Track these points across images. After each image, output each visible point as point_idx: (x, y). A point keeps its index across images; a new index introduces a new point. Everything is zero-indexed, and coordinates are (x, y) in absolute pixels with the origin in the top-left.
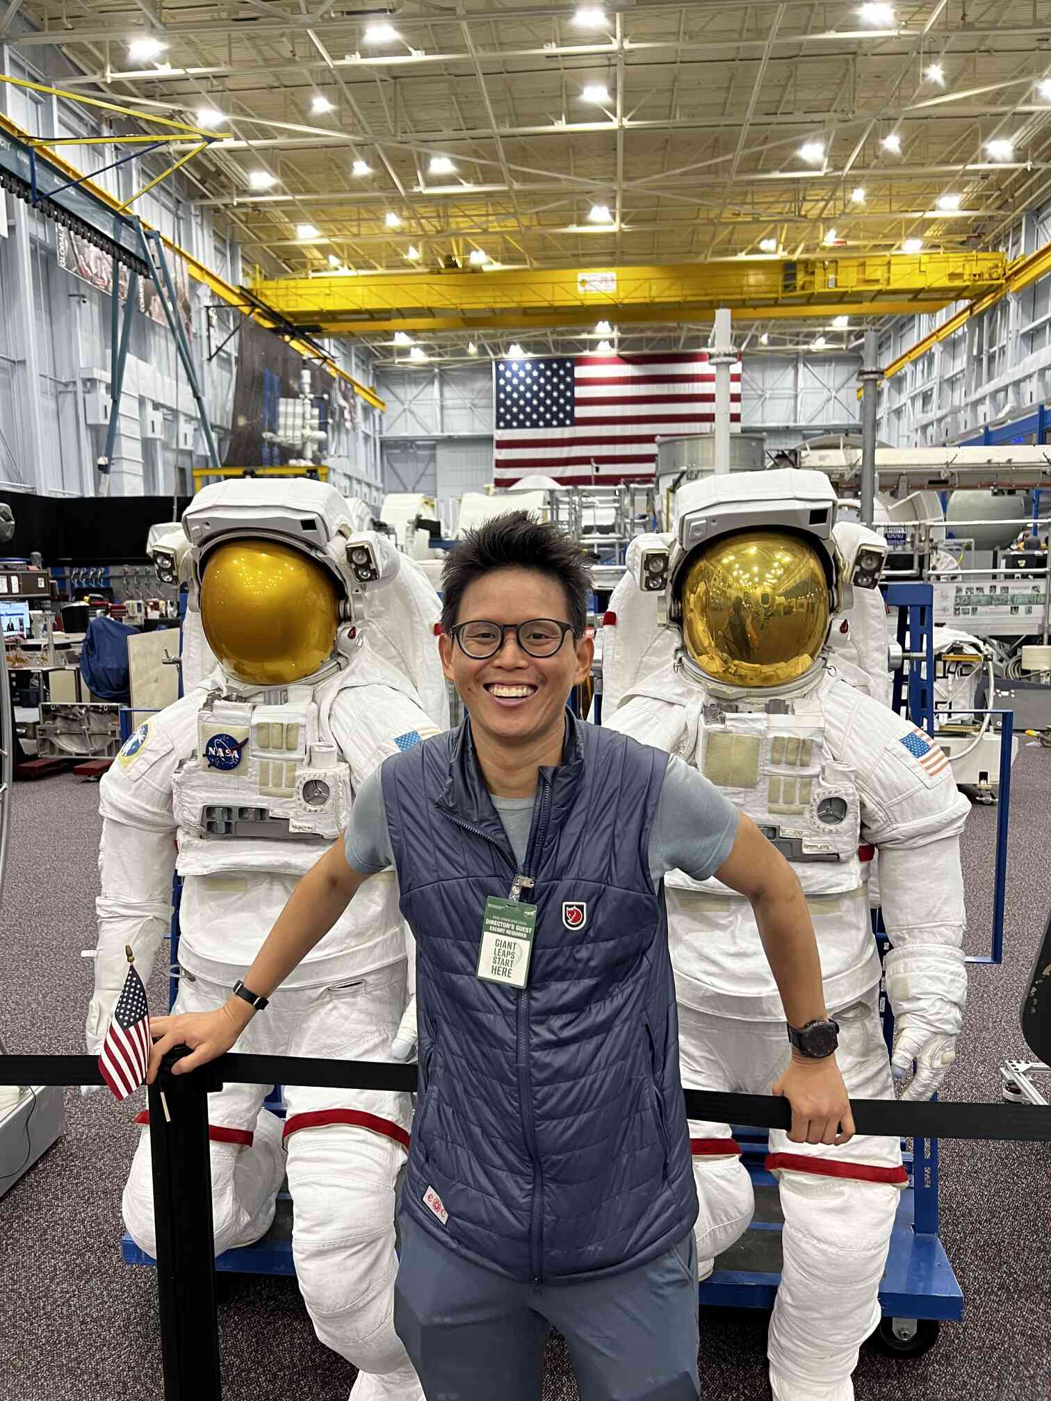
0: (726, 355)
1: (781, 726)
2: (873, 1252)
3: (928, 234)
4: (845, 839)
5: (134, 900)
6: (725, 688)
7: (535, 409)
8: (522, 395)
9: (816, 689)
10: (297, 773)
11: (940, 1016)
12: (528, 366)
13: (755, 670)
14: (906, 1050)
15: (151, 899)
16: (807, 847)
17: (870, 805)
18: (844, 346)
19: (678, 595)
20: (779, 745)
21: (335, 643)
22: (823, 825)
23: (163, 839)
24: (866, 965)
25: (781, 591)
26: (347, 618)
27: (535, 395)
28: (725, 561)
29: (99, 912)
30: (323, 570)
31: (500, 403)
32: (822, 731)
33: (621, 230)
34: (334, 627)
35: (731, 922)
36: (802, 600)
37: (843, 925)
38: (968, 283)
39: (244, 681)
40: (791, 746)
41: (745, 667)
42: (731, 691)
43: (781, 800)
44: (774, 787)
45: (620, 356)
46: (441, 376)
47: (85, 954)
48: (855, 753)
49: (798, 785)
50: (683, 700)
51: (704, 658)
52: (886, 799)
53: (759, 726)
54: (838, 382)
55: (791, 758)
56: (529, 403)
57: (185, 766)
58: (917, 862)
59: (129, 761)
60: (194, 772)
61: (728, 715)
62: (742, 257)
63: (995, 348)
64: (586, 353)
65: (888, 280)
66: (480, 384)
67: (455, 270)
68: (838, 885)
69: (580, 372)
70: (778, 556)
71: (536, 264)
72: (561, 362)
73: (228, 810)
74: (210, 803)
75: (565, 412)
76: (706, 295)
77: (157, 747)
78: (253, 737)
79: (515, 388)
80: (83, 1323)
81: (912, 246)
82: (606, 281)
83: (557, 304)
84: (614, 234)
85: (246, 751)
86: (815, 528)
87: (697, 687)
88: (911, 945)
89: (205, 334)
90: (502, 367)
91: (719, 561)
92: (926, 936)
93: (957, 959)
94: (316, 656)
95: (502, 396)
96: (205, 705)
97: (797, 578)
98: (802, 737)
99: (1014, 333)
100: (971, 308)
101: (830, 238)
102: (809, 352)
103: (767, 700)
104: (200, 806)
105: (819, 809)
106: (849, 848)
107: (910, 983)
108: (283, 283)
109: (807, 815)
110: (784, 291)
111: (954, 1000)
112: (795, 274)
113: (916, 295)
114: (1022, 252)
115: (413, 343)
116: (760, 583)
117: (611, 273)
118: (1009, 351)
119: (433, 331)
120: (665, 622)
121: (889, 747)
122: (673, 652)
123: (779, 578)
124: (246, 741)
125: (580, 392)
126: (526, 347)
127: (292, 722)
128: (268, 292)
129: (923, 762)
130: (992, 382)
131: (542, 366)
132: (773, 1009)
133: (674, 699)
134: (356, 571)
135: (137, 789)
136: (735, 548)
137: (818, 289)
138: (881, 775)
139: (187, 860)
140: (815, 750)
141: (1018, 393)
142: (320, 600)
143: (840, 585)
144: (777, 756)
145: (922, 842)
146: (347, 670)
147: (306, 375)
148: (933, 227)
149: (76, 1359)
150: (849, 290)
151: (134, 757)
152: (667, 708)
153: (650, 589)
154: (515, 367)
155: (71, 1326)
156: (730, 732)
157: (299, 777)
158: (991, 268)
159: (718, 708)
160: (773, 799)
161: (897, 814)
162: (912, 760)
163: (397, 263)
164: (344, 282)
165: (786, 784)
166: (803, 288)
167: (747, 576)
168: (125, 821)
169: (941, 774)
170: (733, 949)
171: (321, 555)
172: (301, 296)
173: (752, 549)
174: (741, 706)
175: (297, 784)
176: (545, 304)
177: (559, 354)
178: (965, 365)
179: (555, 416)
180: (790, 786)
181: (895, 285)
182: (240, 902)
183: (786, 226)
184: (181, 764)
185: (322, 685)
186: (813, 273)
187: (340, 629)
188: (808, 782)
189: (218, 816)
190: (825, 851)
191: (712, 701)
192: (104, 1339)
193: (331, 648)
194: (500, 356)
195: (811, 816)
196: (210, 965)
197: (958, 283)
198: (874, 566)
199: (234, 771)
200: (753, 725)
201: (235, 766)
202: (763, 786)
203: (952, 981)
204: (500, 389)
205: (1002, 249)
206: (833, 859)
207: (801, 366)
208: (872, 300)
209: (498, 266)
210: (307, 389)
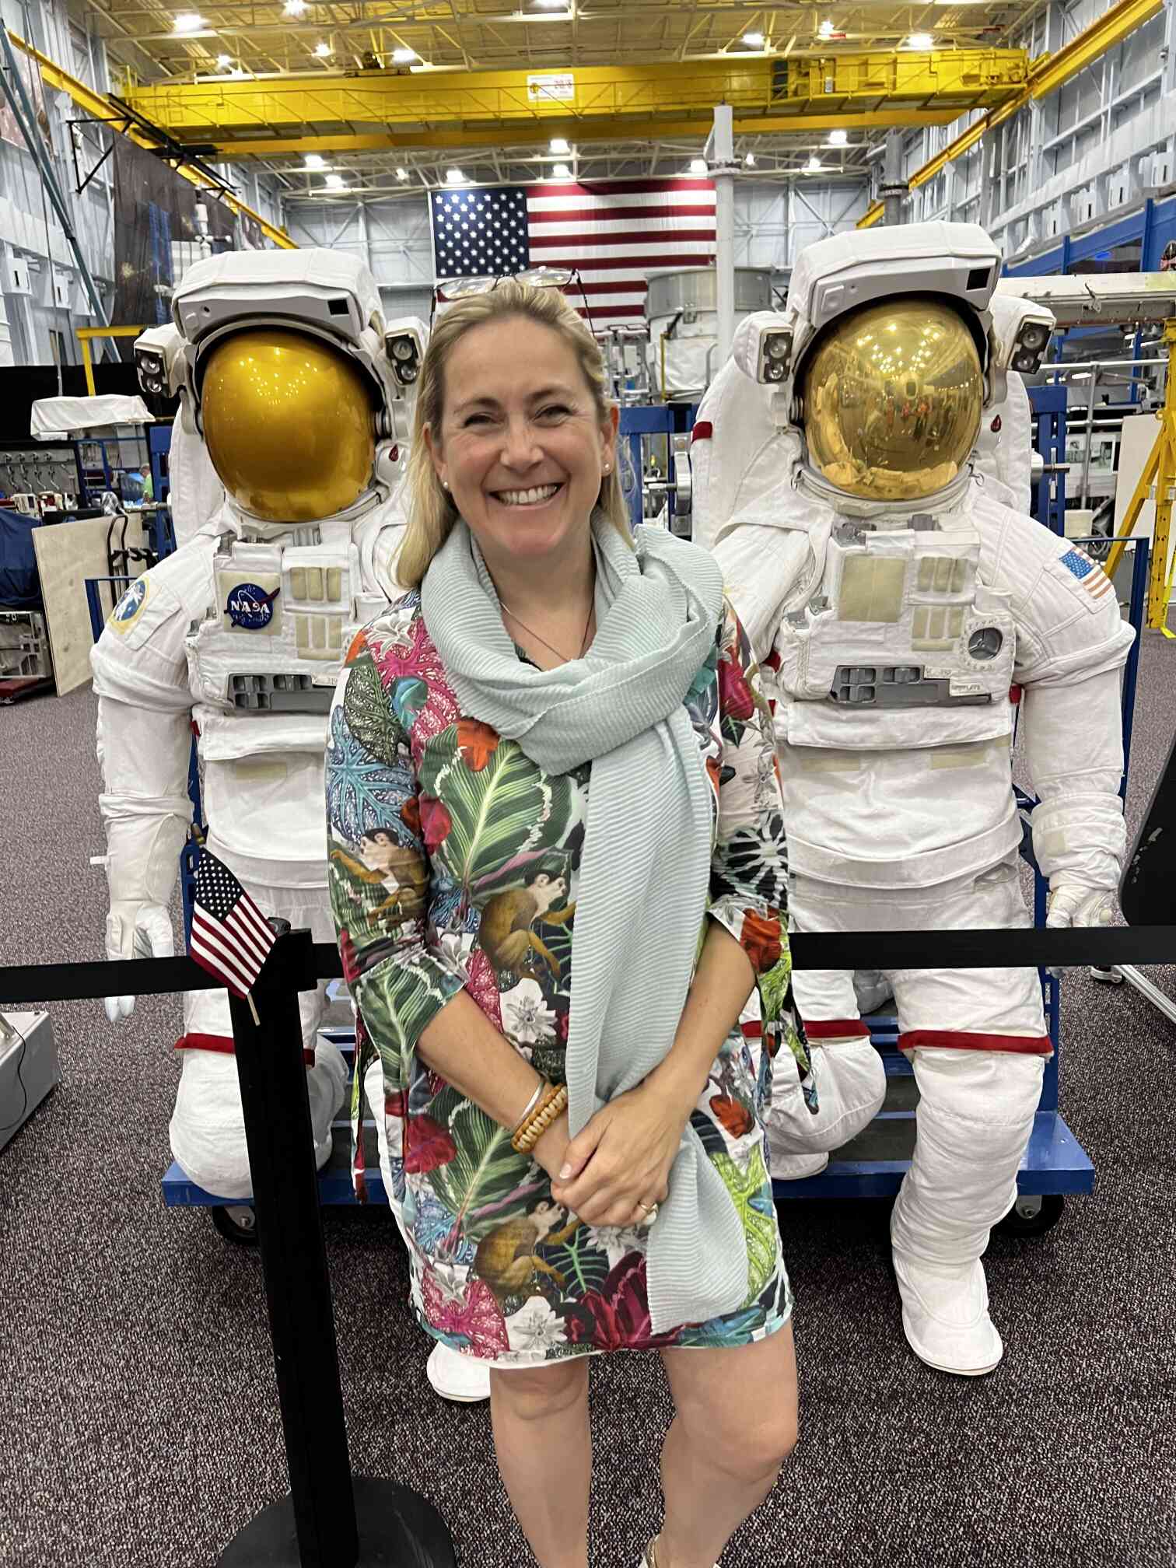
0: (729, 165)
1: (931, 545)
2: (1019, 1127)
3: (939, 25)
4: (1000, 676)
5: (146, 795)
6: (858, 503)
7: (482, 252)
8: (465, 235)
9: (961, 502)
10: (343, 630)
11: (1100, 870)
12: (471, 198)
13: (896, 478)
14: (1065, 909)
15: (167, 793)
16: (957, 687)
17: (1026, 637)
18: (841, 169)
19: (801, 390)
20: (928, 567)
21: (373, 467)
22: (974, 661)
23: (175, 721)
24: (1009, 823)
25: (929, 378)
26: (386, 435)
27: (482, 234)
28: (860, 343)
29: (105, 811)
30: (355, 369)
31: (440, 245)
32: (977, 548)
33: (577, 18)
34: (372, 446)
35: (863, 781)
36: (953, 391)
37: (990, 779)
38: (985, 87)
39: (263, 519)
40: (942, 568)
41: (884, 476)
42: (867, 507)
43: (927, 635)
44: (919, 620)
45: (580, 184)
46: (366, 211)
47: (94, 860)
48: (1009, 575)
49: (947, 614)
50: (805, 525)
51: (833, 467)
52: (1043, 628)
53: (906, 545)
54: (835, 215)
55: (941, 582)
56: (474, 244)
57: (202, 627)
58: (1077, 699)
59: (127, 626)
60: (214, 633)
61: (869, 534)
62: (723, 54)
63: (1014, 169)
64: (540, 181)
65: (894, 83)
66: (413, 221)
67: (377, 72)
68: (990, 730)
69: (534, 205)
70: (926, 332)
71: (475, 65)
72: (511, 191)
73: (260, 679)
74: (237, 671)
75: (518, 255)
76: (682, 103)
77: (161, 606)
78: (286, 586)
79: (457, 226)
80: (123, 1273)
81: (920, 41)
82: (562, 85)
83: (504, 116)
84: (568, 23)
85: (278, 604)
86: (971, 295)
87: (822, 505)
88: (1067, 795)
89: (70, 158)
90: (439, 200)
91: (854, 342)
92: (1082, 784)
93: (1116, 807)
94: (350, 486)
95: (442, 236)
96: (220, 549)
97: (949, 361)
98: (954, 557)
99: (1036, 149)
100: (987, 118)
101: (826, 30)
102: (801, 177)
103: (910, 516)
104: (225, 675)
105: (972, 641)
106: (1002, 687)
107: (1067, 836)
108: (162, 90)
109: (956, 651)
110: (773, 99)
111: (1115, 851)
112: (786, 75)
113: (924, 102)
114: (1046, 49)
115: (329, 169)
116: (905, 369)
117: (567, 75)
118: (1030, 171)
119: (353, 152)
120: (786, 423)
121: (1048, 566)
122: (789, 466)
123: (926, 361)
124: (277, 592)
125: (535, 230)
126: (469, 172)
127: (332, 566)
128: (144, 102)
129: (1085, 583)
130: (1011, 210)
131: (488, 198)
132: (914, 874)
133: (791, 524)
134: (398, 369)
135: (139, 662)
136: (872, 325)
137: (814, 95)
138: (1040, 600)
139: (214, 742)
140: (969, 571)
141: (1039, 223)
142: (354, 415)
143: (992, 372)
144: (925, 581)
145: (1083, 676)
146: (389, 502)
147: (201, 210)
148: (946, 17)
149: (123, 1311)
150: (849, 95)
151: (132, 622)
152: (780, 536)
153: (769, 380)
154: (455, 199)
155: (110, 1278)
156: (871, 554)
157: (346, 634)
158: (1010, 69)
159: (853, 528)
160: (918, 634)
161: (1055, 646)
162: (1074, 581)
163: (303, 63)
164: (241, 87)
165: (934, 615)
166: (795, 93)
167: (889, 359)
168: (127, 700)
169: (1105, 596)
170: (866, 811)
171: (353, 349)
172: (186, 107)
173: (892, 325)
174: (877, 523)
175: (344, 644)
176: (490, 116)
177: (507, 182)
178: (980, 190)
179: (506, 260)
180: (938, 616)
181: (902, 90)
182: (283, 790)
183: (774, 13)
184: (194, 626)
185: (360, 521)
186: (807, 74)
187: (378, 449)
188: (958, 611)
189: (248, 687)
190: (976, 691)
191: (843, 521)
192: (152, 1287)
193: (369, 475)
194: (436, 185)
195: (961, 651)
196: (252, 864)
197: (973, 87)
198: (1039, 343)
199: (266, 629)
200: (898, 544)
201: (265, 623)
202: (908, 619)
203: (1113, 831)
204: (439, 227)
205: (1023, 45)
206: (983, 701)
207: (792, 194)
208: (875, 109)
209: (428, 67)
210: (204, 229)
